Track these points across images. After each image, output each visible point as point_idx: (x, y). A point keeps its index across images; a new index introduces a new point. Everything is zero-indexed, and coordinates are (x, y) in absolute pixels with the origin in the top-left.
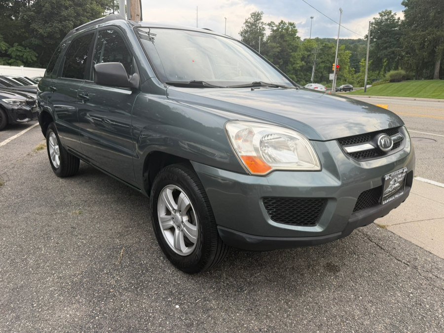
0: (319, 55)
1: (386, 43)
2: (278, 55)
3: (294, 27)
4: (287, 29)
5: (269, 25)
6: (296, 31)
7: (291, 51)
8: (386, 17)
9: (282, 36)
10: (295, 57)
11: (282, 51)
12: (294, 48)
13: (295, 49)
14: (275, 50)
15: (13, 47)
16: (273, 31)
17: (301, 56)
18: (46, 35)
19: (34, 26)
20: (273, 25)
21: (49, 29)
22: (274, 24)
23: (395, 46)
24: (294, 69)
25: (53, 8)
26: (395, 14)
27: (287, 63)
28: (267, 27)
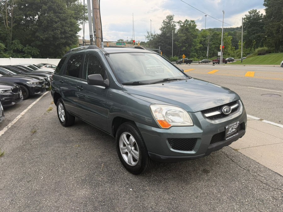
0: (211, 40)
1: (254, 31)
2: (185, 41)
3: (195, 23)
4: (190, 25)
5: (178, 23)
6: (196, 26)
7: (193, 38)
8: (253, 14)
9: (187, 29)
10: (196, 42)
11: (187, 38)
12: (195, 36)
13: (195, 37)
14: (182, 38)
15: (26, 47)
16: (181, 26)
17: (200, 41)
18: (44, 39)
19: (37, 34)
20: (181, 23)
21: (46, 36)
22: (182, 22)
23: (260, 32)
24: (195, 49)
25: (48, 23)
26: (259, 12)
27: (191, 46)
28: (177, 24)
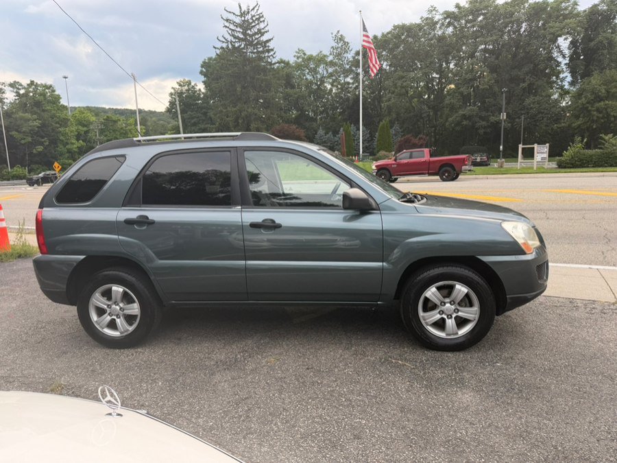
0: (102, 132)
2: (38, 131)
3: (54, 91)
4: (43, 94)
5: (11, 85)
6: (58, 97)
7: (58, 125)
8: (186, 87)
9: (37, 104)
10: (67, 134)
11: (43, 126)
12: (61, 121)
13: (64, 122)
14: (31, 123)
16: (18, 94)
17: (77, 133)
20: (20, 87)
22: (21, 85)
24: (69, 151)
26: (196, 85)
27: (56, 144)
28: (8, 89)
